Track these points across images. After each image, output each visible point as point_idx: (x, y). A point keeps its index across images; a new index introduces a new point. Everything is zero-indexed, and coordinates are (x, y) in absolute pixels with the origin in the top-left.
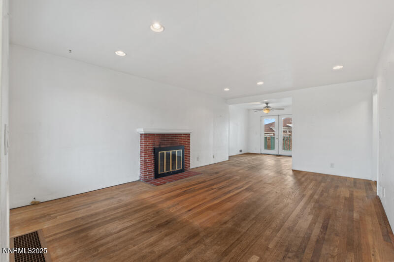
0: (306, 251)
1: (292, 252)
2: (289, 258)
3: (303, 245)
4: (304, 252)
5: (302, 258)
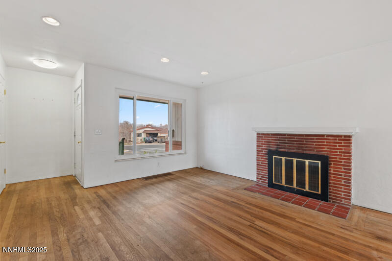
0: (71, 254)
1: (81, 243)
2: (79, 239)
3: (77, 256)
4: (72, 251)
5: (69, 246)
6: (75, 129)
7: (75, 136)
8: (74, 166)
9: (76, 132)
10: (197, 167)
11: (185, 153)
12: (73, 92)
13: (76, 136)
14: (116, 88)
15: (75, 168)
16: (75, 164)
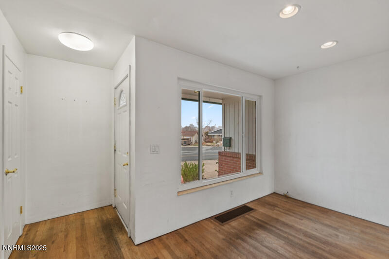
6: (115, 141)
7: (115, 150)
8: (115, 193)
9: (116, 146)
10: (274, 193)
11: (260, 173)
12: (113, 89)
13: (118, 152)
14: (179, 79)
15: (115, 196)
16: (115, 190)
